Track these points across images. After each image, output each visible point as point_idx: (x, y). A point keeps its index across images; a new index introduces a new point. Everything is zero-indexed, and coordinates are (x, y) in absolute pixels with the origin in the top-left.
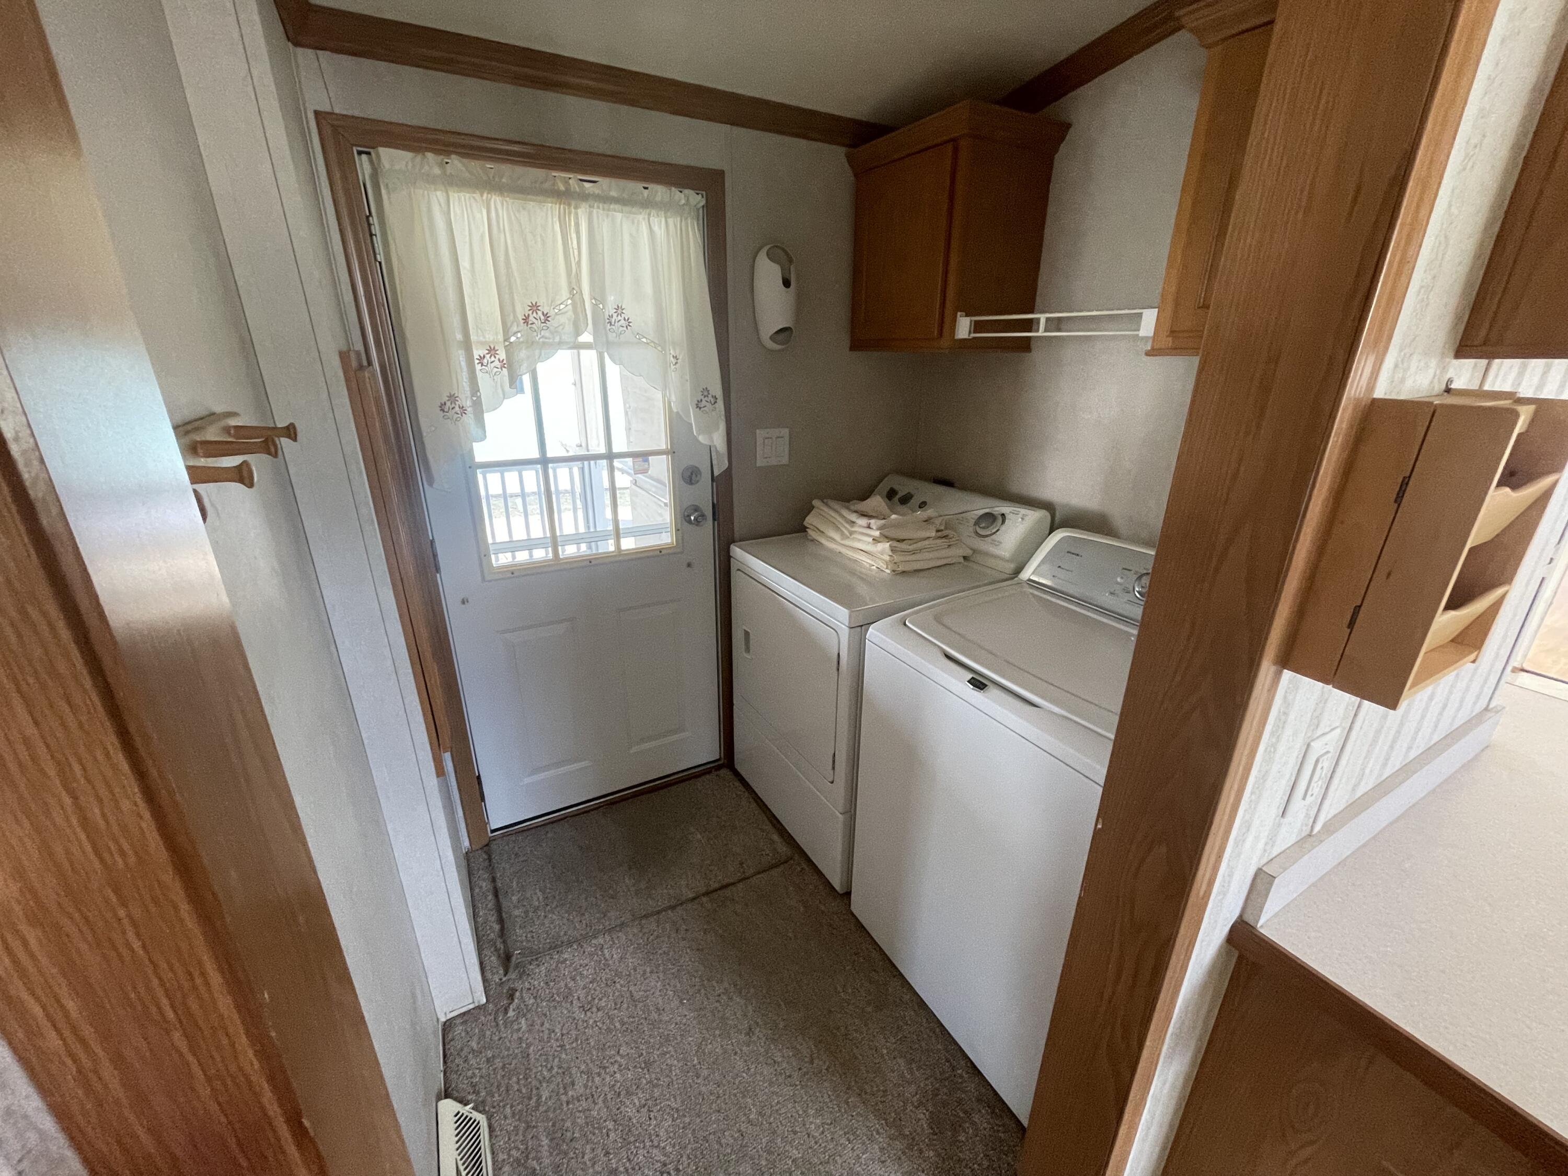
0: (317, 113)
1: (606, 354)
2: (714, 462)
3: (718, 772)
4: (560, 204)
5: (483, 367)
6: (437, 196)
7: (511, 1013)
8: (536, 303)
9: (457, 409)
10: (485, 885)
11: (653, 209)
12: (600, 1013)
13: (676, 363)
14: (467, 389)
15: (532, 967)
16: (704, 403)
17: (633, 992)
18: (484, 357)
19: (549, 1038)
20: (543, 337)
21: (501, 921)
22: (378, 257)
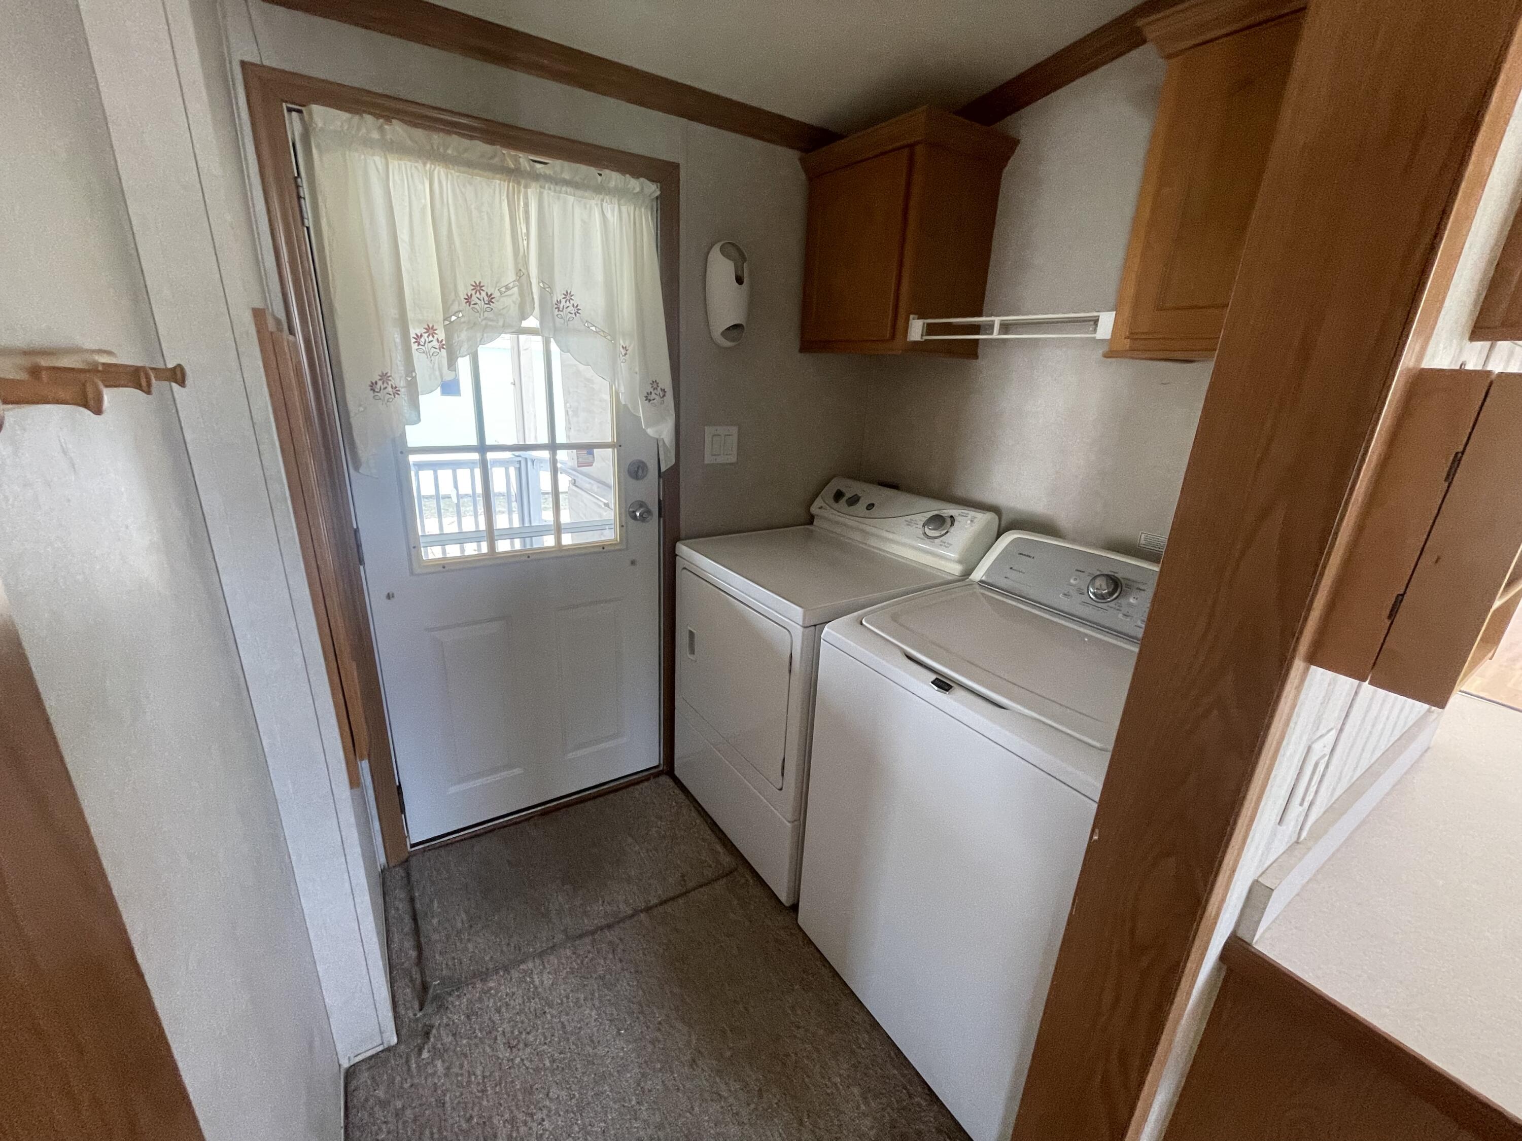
0: (243, 64)
1: (552, 340)
2: (662, 458)
3: (657, 779)
4: (509, 182)
5: (420, 347)
6: (375, 161)
7: (425, 1055)
8: (480, 283)
9: (389, 389)
10: (403, 906)
11: (607, 195)
12: (528, 1050)
13: (625, 354)
14: (401, 368)
15: (450, 999)
16: (653, 396)
17: (566, 1023)
18: (421, 336)
19: (469, 1082)
20: (485, 319)
21: (419, 948)
22: (306, 221)
